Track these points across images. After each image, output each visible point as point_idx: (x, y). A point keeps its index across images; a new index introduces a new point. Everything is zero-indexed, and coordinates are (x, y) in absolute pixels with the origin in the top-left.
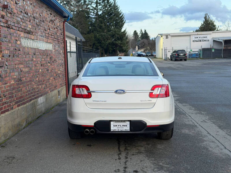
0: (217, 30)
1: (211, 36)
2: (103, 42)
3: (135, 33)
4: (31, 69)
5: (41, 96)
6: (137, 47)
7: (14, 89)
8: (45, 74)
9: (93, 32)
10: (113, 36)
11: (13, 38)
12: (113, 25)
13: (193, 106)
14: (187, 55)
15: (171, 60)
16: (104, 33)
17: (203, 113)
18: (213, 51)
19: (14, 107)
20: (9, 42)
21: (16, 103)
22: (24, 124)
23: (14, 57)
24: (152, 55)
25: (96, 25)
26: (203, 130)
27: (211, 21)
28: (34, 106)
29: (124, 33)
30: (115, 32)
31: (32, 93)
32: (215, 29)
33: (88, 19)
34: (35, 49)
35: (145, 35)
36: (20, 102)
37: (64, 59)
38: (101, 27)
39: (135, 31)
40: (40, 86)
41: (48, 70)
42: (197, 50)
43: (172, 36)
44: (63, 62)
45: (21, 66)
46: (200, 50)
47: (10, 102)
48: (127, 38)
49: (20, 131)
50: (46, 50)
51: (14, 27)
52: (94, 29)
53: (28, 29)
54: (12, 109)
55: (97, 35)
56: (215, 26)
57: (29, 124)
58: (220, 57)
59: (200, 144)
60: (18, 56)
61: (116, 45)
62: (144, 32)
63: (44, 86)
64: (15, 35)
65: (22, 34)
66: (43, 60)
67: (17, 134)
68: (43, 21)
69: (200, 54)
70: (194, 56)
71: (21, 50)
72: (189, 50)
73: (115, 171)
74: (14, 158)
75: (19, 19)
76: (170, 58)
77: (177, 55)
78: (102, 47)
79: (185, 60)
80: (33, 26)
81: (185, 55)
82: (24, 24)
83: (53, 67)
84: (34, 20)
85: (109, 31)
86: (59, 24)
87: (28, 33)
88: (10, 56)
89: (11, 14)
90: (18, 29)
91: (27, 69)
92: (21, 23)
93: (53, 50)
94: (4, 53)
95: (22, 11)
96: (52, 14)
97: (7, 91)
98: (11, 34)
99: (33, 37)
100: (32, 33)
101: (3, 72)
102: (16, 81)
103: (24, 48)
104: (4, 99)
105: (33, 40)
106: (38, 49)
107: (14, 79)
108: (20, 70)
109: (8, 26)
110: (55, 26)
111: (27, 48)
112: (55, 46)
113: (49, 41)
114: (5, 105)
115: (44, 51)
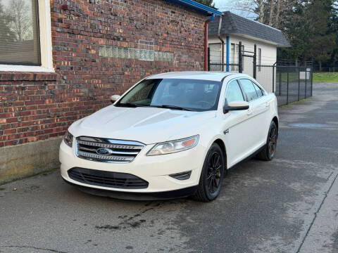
7: (77, 109)
11: (81, 47)
20: (72, 51)
23: (80, 69)
45: (95, 81)
50: (157, 61)
51: (84, 33)
60: (90, 69)
64: (85, 42)
65: (102, 41)
71: (97, 61)
75: (97, 22)
80: (127, 30)
82: (107, 28)
84: (131, 22)
86: (193, 25)
87: (114, 39)
88: (72, 68)
89: (78, 16)
90: (92, 34)
91: (108, 86)
92: (100, 27)
93: (175, 62)
94: (61, 64)
95: (103, 11)
96: (174, 13)
97: (63, 110)
98: (76, 42)
99: (125, 44)
100: (124, 40)
101: (56, 88)
102: (85, 99)
103: (104, 59)
104: (57, 120)
105: (126, 49)
106: (137, 60)
107: (80, 96)
108: (92, 86)
109: (70, 31)
110: (182, 29)
111: (112, 59)
112: (179, 56)
113: (164, 49)
114: (58, 127)
115: (151, 62)
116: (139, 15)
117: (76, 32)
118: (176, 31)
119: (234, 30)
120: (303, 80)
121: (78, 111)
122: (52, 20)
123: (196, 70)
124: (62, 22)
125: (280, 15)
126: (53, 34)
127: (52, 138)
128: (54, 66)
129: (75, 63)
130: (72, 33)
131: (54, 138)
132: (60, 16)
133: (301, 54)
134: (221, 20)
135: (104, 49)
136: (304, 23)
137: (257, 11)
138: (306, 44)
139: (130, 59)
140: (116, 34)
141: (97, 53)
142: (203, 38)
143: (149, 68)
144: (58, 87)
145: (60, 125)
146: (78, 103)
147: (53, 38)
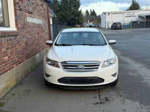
0: (141, 9)
1: (137, 13)
2: (67, 18)
3: (87, 12)
4: (32, 36)
5: (38, 53)
6: (88, 21)
7: (24, 49)
8: (39, 39)
9: (60, 11)
10: (73, 14)
11: (23, 17)
12: (73, 7)
13: (132, 58)
14: (122, 26)
15: (112, 29)
16: (67, 11)
17: (139, 62)
18: (139, 23)
19: (25, 60)
20: (21, 19)
21: (26, 57)
22: (30, 71)
23: (24, 29)
24: (98, 26)
25: (62, 7)
26: (142, 73)
27: (137, 3)
28: (34, 59)
29: (80, 12)
30: (74, 11)
31: (33, 51)
32: (139, 8)
33: (57, 3)
34: (34, 23)
35: (93, 13)
36: (28, 57)
37: (48, 29)
38: (65, 8)
39: (87, 11)
40: (37, 47)
41: (40, 37)
42: (128, 22)
43: (112, 13)
44: (48, 31)
45: (27, 34)
46: (130, 22)
47: (23, 57)
48: (82, 15)
49: (28, 74)
50: (39, 24)
51: (23, 10)
52: (61, 9)
53: (30, 11)
54: (24, 61)
55: (63, 13)
56: (139, 6)
57: (32, 70)
58: (143, 27)
59: (142, 81)
60: (25, 28)
61: (75, 20)
62: (92, 11)
63: (39, 47)
64: (24, 15)
65: (27, 14)
66: (38, 30)
67: (27, 76)
68: (38, 6)
69: (130, 25)
70: (127, 27)
71: (27, 24)
72: (123, 23)
73: (94, 98)
74: (30, 91)
75: (26, 5)
76: (111, 28)
77: (115, 26)
78: (66, 21)
79: (121, 29)
80: (32, 9)
81: (121, 26)
82: (28, 8)
83: (43, 34)
84: (33, 5)
85: (71, 10)
90: (25, 11)
91: (30, 36)
93: (43, 24)
94: (19, 26)
98: (22, 14)
99: (32, 16)
100: (32, 13)
101: (19, 39)
104: (20, 55)
113: (40, 18)
124: (18, 5)
128: (16, 27)
130: (21, 10)
146: (24, 46)
147: (15, 13)
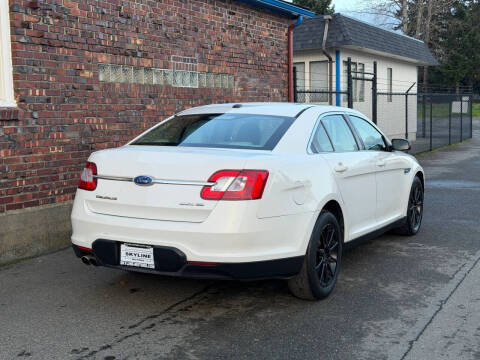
7: (59, 164)
19: (61, 198)
20: (49, 72)
47: (45, 189)
50: (204, 88)
68: (196, 30)
71: (95, 88)
80: (150, 40)
82: (114, 38)
84: (158, 29)
86: (267, 33)
87: (127, 55)
88: (48, 100)
89: (59, 18)
90: (86, 47)
91: (117, 127)
92: (101, 36)
93: (237, 89)
94: (27, 93)
95: (105, 11)
96: (234, 14)
97: (33, 166)
98: (56, 58)
99: (147, 63)
100: (145, 55)
101: (19, 131)
102: (72, 149)
103: (107, 86)
104: (21, 182)
105: (148, 69)
106: (168, 87)
107: (65, 144)
108: (87, 129)
109: (45, 42)
110: (248, 39)
111: (123, 85)
112: (243, 79)
113: (216, 69)
114: (22, 194)
115: (194, 90)
116: (171, 18)
117: (57, 43)
118: (238, 42)
119: (346, 41)
120: (456, 115)
121: (61, 169)
122: (12, 25)
123: (274, 101)
124: (28, 28)
125: (432, 20)
126: (14, 47)
127: (10, 212)
128: (16, 97)
129: (56, 93)
130: (49, 45)
131: (17, 212)
132: (25, 18)
133: (463, 76)
134: (327, 27)
135: (109, 70)
136: (467, 30)
137: (399, 14)
138: (471, 61)
139: (155, 86)
140: (129, 46)
141: (96, 76)
142: (285, 52)
143: (191, 98)
144: (24, 130)
145: (26, 190)
146: (59, 155)
147: (14, 54)
